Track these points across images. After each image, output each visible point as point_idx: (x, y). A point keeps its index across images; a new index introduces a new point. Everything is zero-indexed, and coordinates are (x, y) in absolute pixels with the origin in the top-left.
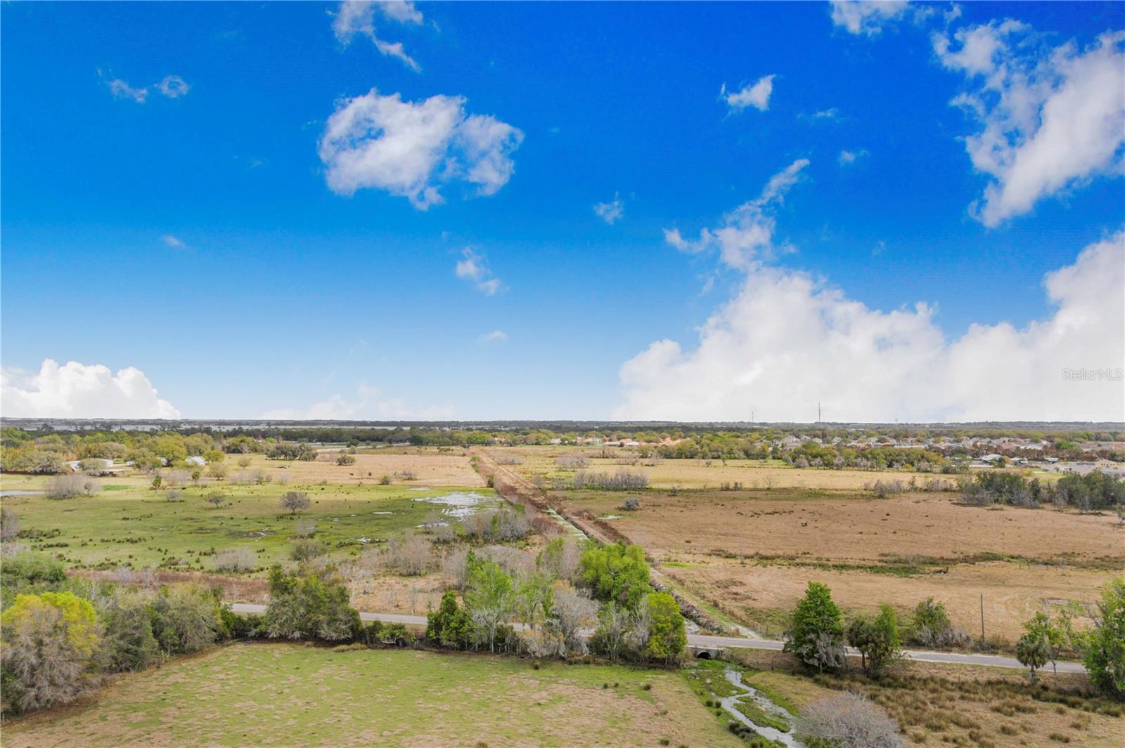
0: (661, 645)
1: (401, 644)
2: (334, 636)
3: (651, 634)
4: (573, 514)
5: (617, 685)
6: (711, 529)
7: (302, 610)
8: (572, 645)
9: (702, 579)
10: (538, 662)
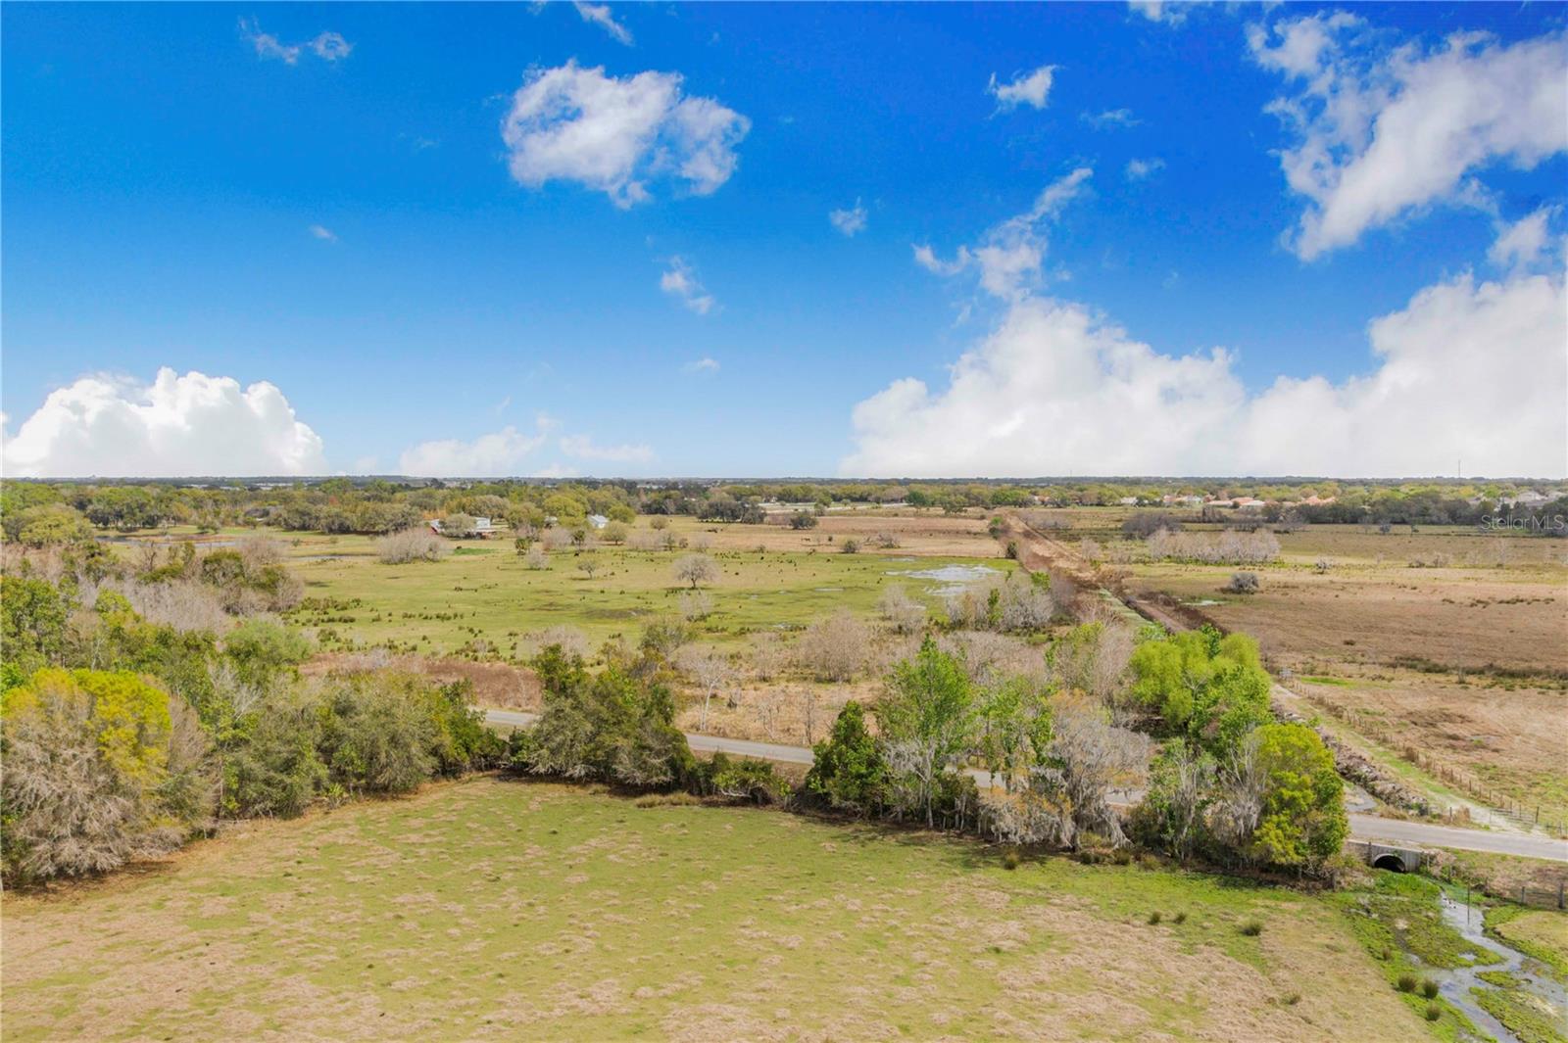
0: (1289, 837)
2: (639, 777)
3: (1265, 811)
5: (1180, 919)
7: (589, 727)
8: (1089, 822)
9: (1379, 708)
10: (1014, 857)
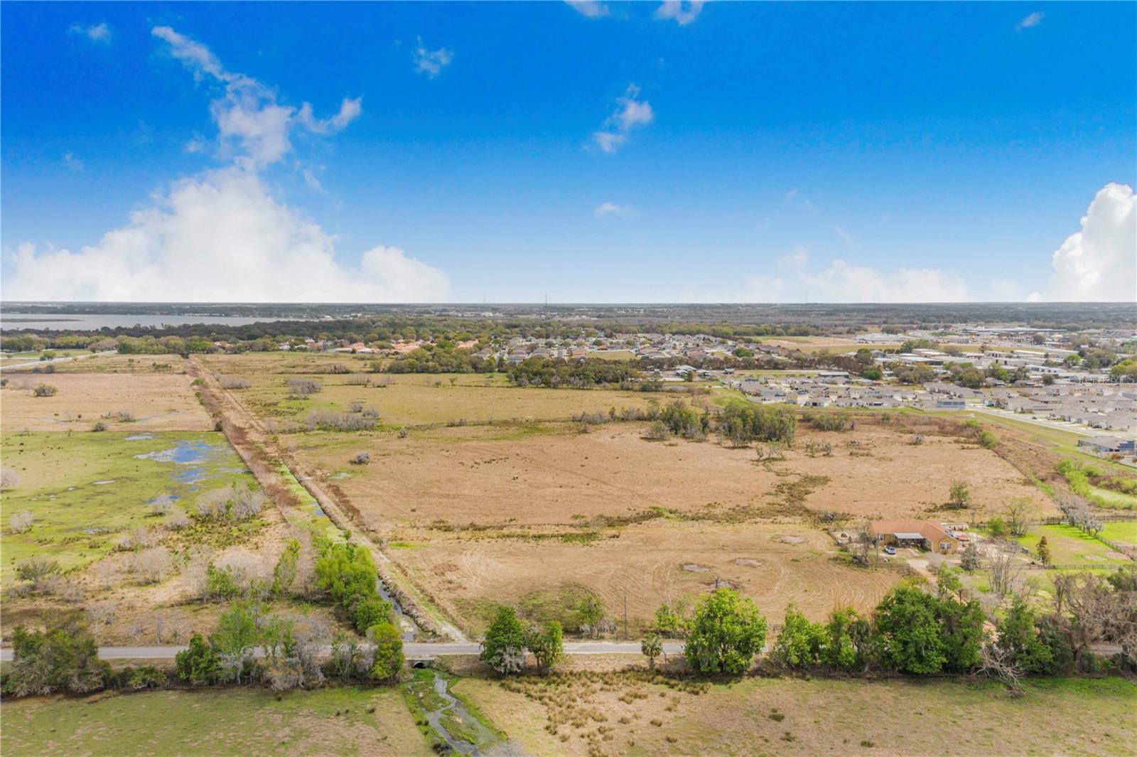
1: (152, 686)
2: (86, 688)
5: (347, 711)
7: (51, 667)
10: (280, 696)
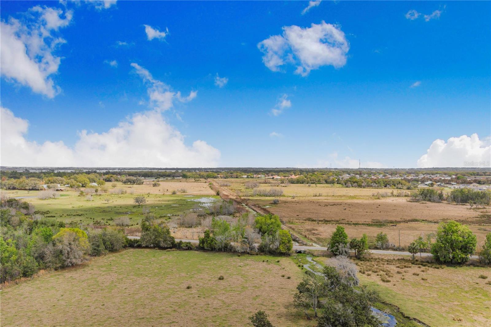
0: (284, 248)
1: (190, 249)
2: (166, 246)
3: (280, 244)
4: (252, 205)
5: (267, 261)
6: (307, 211)
8: (252, 249)
9: (302, 228)
10: (240, 254)
